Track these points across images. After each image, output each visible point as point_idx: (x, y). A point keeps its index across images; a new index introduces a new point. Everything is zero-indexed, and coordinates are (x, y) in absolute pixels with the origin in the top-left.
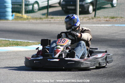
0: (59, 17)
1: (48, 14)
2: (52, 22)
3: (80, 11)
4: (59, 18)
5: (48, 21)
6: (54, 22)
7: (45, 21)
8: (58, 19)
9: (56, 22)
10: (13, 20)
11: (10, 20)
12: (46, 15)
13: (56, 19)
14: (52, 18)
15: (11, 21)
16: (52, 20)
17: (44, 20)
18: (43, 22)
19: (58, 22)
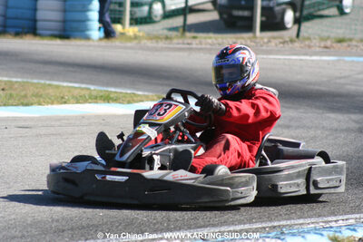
0: (211, 35)
1: (186, 28)
2: (194, 46)
3: (262, 23)
4: (210, 38)
5: (183, 44)
6: (199, 46)
7: (178, 44)
8: (210, 41)
9: (203, 46)
10: (100, 39)
11: (93, 40)
12: (181, 30)
13: (203, 41)
14: (194, 38)
15: (96, 43)
16: (194, 42)
17: (175, 41)
18: (171, 46)
19: (208, 46)
